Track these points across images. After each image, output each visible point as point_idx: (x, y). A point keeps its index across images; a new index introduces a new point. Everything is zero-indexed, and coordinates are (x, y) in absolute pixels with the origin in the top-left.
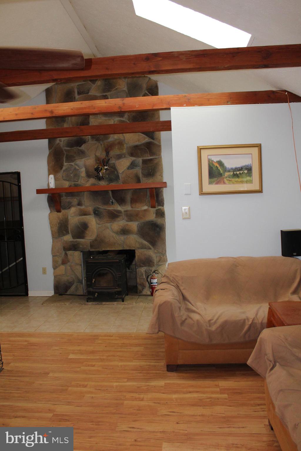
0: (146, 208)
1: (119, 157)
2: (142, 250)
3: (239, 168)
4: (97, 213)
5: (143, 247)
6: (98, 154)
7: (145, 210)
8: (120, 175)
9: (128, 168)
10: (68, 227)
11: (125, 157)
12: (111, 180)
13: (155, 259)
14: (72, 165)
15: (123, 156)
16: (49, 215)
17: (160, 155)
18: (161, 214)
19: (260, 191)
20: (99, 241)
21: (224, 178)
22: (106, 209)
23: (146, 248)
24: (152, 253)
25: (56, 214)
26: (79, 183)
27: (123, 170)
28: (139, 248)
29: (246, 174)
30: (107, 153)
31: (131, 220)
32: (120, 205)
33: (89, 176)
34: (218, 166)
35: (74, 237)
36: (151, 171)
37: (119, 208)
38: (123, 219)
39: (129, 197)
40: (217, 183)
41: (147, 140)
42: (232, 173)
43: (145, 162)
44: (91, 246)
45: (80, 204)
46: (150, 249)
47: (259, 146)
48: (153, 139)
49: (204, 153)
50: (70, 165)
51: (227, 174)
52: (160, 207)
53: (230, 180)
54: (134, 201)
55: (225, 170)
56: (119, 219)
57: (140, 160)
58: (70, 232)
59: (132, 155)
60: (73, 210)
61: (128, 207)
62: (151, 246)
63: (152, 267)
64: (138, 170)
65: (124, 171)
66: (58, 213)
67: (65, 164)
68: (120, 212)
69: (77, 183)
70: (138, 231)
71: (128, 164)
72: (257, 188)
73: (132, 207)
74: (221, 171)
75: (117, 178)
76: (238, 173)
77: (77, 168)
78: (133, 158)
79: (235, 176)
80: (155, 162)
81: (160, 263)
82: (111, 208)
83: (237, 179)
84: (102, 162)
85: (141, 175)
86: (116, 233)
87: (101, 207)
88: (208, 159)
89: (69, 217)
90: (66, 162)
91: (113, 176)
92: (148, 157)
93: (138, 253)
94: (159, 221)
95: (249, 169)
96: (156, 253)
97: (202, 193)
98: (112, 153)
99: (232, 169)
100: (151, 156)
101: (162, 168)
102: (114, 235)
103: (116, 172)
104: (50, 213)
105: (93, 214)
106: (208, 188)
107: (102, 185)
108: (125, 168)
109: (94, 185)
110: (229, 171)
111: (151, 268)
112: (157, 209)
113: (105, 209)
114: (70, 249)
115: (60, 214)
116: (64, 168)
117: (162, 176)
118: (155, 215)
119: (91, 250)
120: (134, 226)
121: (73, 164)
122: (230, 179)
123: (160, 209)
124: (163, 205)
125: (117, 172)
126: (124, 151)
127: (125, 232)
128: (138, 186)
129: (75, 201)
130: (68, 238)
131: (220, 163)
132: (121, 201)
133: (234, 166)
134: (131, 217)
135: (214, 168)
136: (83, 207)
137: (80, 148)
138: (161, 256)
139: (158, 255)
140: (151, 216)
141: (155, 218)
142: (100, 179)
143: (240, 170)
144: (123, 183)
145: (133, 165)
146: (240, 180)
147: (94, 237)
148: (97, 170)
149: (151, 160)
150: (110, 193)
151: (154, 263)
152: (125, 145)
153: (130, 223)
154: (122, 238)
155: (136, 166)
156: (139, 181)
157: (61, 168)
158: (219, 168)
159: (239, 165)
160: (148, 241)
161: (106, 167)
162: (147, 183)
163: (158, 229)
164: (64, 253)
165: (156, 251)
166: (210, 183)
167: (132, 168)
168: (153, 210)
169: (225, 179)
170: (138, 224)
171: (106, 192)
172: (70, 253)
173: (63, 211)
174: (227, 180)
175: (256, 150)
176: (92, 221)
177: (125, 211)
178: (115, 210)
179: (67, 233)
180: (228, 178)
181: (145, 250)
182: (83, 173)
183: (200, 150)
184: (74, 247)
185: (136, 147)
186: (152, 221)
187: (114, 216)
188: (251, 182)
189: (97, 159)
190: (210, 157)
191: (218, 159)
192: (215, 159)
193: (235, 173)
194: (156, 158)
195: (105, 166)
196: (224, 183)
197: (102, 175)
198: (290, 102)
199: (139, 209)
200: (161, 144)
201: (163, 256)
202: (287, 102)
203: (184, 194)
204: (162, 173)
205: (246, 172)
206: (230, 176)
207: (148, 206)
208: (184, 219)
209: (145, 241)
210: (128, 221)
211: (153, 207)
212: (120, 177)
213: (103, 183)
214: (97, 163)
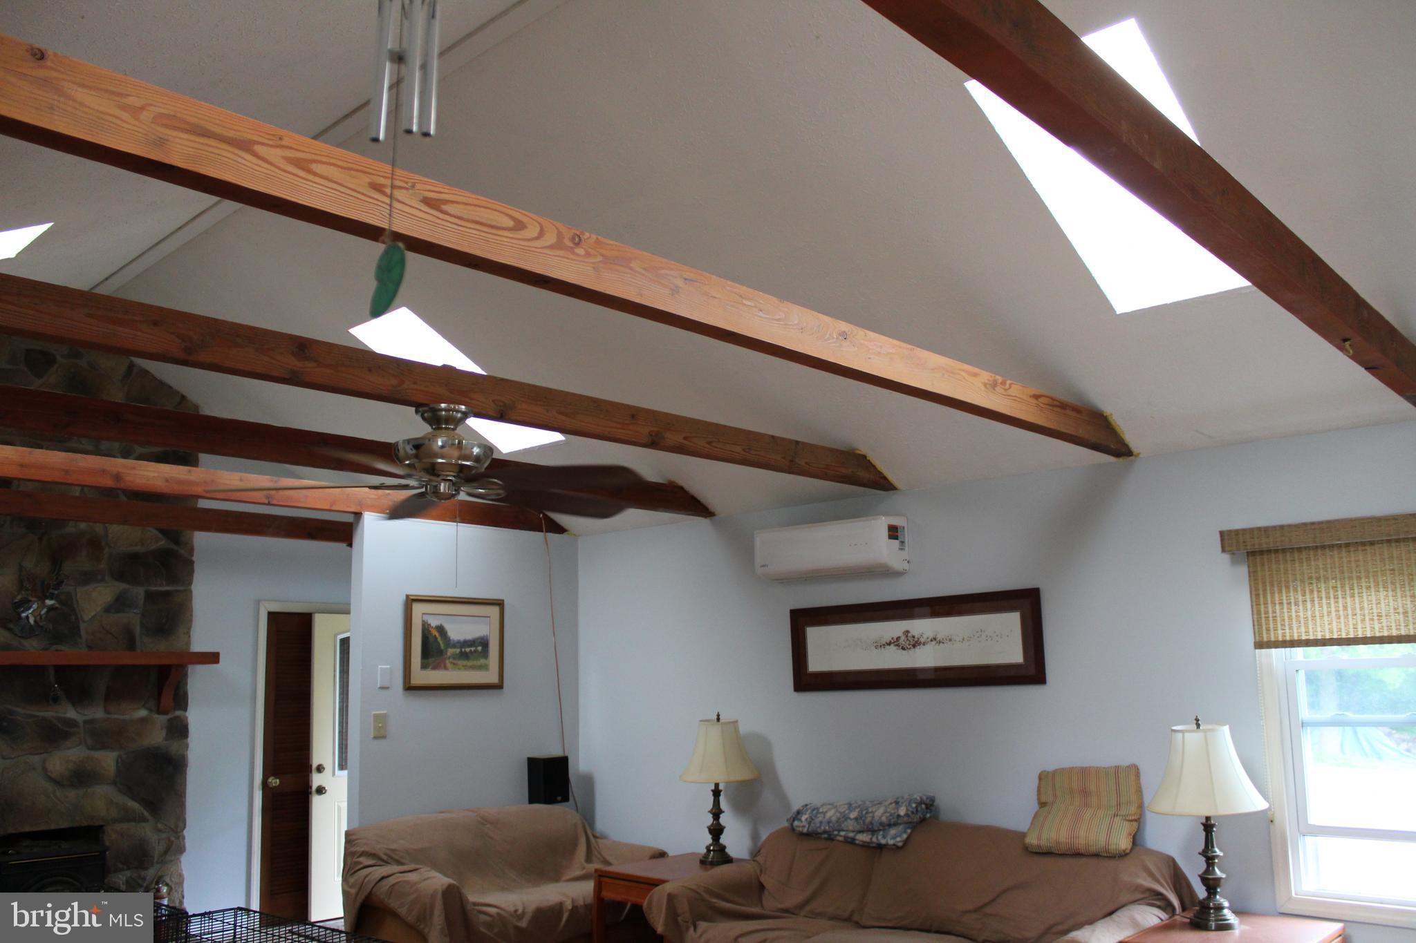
0: (143, 713)
1: (88, 578)
2: (125, 826)
3: (470, 641)
4: (9, 726)
5: (128, 817)
6: (29, 565)
7: (143, 720)
8: (83, 627)
9: (108, 610)
11: (103, 580)
12: (56, 637)
13: (158, 849)
15: (99, 577)
17: (190, 584)
18: (179, 730)
19: (499, 686)
21: (445, 659)
22: (36, 717)
23: (134, 820)
24: (147, 831)
27: (92, 614)
28: (115, 821)
29: (481, 653)
30: (57, 565)
31: (103, 746)
32: (75, 705)
34: (437, 635)
36: (164, 621)
37: (72, 713)
38: (80, 742)
39: (101, 684)
40: (434, 668)
41: (163, 543)
42: (458, 651)
43: (150, 596)
46: (145, 820)
47: (500, 604)
48: (177, 542)
49: (418, 609)
51: (450, 651)
52: (178, 713)
53: (454, 664)
54: (113, 695)
55: (449, 643)
56: (69, 743)
57: (139, 592)
59: (120, 577)
61: (97, 713)
62: (146, 814)
64: (132, 618)
65: (94, 617)
68: (72, 723)
70: (118, 772)
71: (109, 599)
72: (494, 680)
73: (107, 711)
74: (442, 646)
75: (75, 632)
76: (468, 650)
78: (123, 586)
79: (464, 656)
80: (177, 600)
81: (168, 858)
82: (49, 712)
83: (465, 663)
84: (38, 585)
85: (138, 630)
86: (59, 782)
87: (22, 709)
88: (423, 621)
91: (65, 625)
92: (161, 585)
93: (111, 836)
94: (174, 747)
95: (484, 643)
96: (160, 831)
97: (409, 688)
98: (70, 566)
99: (459, 642)
100: (168, 584)
101: (191, 616)
102: (50, 787)
103: (73, 618)
107: (31, 649)
108: (99, 609)
110: (454, 646)
111: (144, 872)
112: (172, 716)
117: (188, 634)
118: (164, 733)
120: (108, 760)
122: (455, 662)
123: (176, 718)
124: (185, 710)
125: (77, 618)
126: (103, 565)
127: (81, 777)
128: (127, 659)
131: (441, 629)
132: (80, 694)
133: (462, 637)
134: (102, 737)
135: (431, 639)
138: (173, 839)
139: (164, 836)
140: (156, 737)
141: (166, 739)
142: (27, 631)
143: (470, 646)
144: (90, 648)
145: (120, 604)
146: (469, 663)
149: (167, 593)
150: (52, 672)
151: (153, 857)
152: (107, 550)
153: (97, 754)
154: (72, 794)
155: (130, 606)
156: (131, 644)
158: (439, 639)
159: (469, 637)
160: (141, 800)
161: (49, 602)
162: (152, 650)
163: (170, 767)
165: (159, 826)
166: (424, 667)
167: (118, 611)
168: (162, 719)
169: (447, 662)
170: (119, 756)
171: (41, 669)
174: (451, 663)
175: (494, 611)
177: (85, 722)
178: (59, 719)
180: (451, 660)
181: (130, 824)
183: (410, 601)
185: (134, 558)
186: (157, 748)
187: (55, 734)
188: (485, 667)
189: (25, 577)
190: (426, 618)
191: (439, 623)
192: (434, 622)
193: (463, 650)
194: (178, 591)
195: (46, 597)
196: (446, 668)
197: (35, 620)
198: (546, 532)
199: (127, 717)
200: (194, 558)
201: (178, 838)
202: (542, 531)
203: (379, 686)
204: (189, 629)
205: (480, 648)
206: (454, 657)
207: (150, 710)
208: (375, 738)
209: (133, 799)
210: (93, 748)
211: (162, 711)
212: (83, 632)
213: (31, 645)
214: (22, 586)
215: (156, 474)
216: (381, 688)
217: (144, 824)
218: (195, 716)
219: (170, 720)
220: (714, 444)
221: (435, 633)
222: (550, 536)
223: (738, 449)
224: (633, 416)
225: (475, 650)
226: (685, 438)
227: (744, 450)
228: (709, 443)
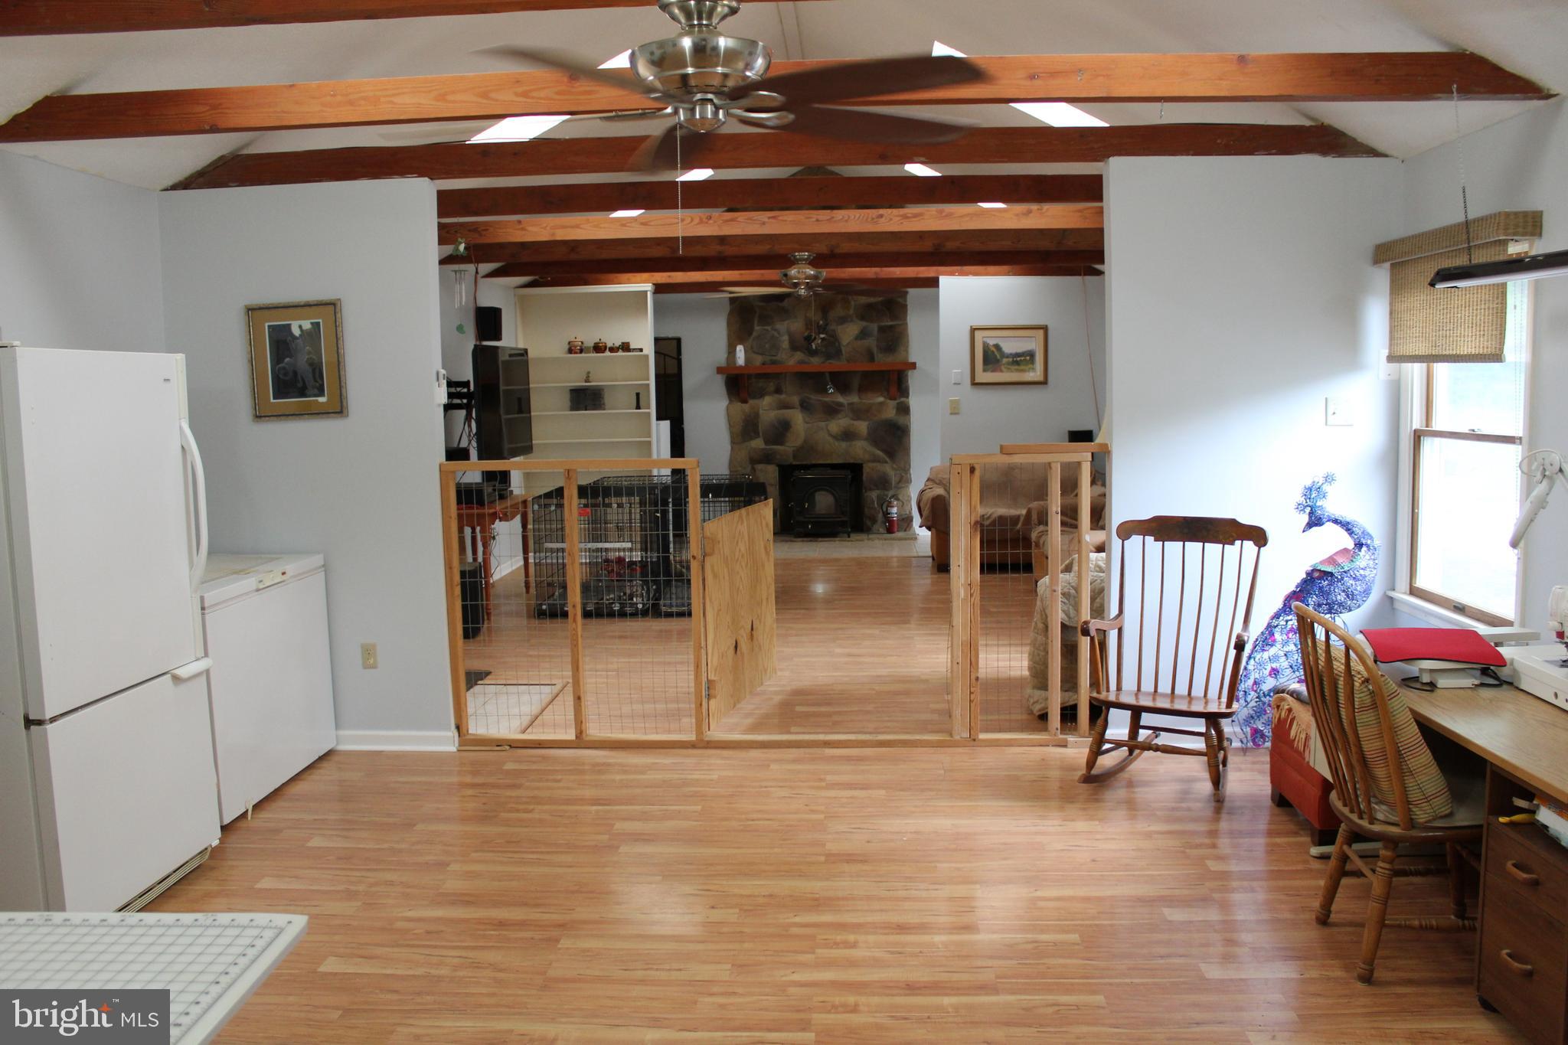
0: (881, 399)
1: (843, 320)
2: (875, 464)
3: (1020, 353)
4: (805, 406)
5: (876, 460)
6: (810, 315)
7: (881, 404)
8: (843, 349)
9: (857, 338)
10: (758, 427)
11: (852, 321)
12: (828, 356)
13: (894, 480)
14: (767, 330)
15: (849, 319)
16: (728, 408)
17: (906, 319)
18: (905, 410)
19: (1045, 382)
20: (807, 447)
21: (1001, 365)
23: (879, 461)
24: (888, 469)
25: (738, 406)
26: (778, 358)
27: (848, 341)
28: (869, 461)
29: (1028, 361)
30: (825, 314)
31: (858, 418)
32: (842, 395)
33: (794, 347)
34: (994, 350)
35: (766, 443)
36: (890, 343)
37: (840, 399)
38: (846, 416)
39: (856, 382)
40: (993, 371)
41: (887, 295)
42: (1011, 360)
43: (882, 330)
44: (795, 457)
45: (778, 391)
46: (886, 462)
47: (1045, 329)
49: (978, 335)
50: (765, 329)
51: (1005, 360)
52: (903, 399)
54: (863, 389)
55: (1003, 355)
56: (840, 416)
57: (874, 327)
58: (761, 434)
59: (862, 318)
60: (767, 400)
61: (854, 398)
62: (888, 459)
63: (887, 490)
64: (871, 343)
65: (850, 342)
66: (743, 405)
67: (757, 328)
68: (841, 405)
69: (774, 358)
70: (869, 434)
71: (857, 332)
72: (1041, 378)
73: (860, 398)
74: (998, 357)
75: (838, 353)
76: (1018, 359)
77: (776, 334)
78: (864, 324)
79: (1017, 363)
80: (898, 330)
81: (900, 485)
82: (827, 399)
83: (1016, 367)
84: (816, 327)
85: (875, 350)
86: (835, 437)
87: (811, 397)
88: (983, 342)
89: (761, 412)
90: (758, 325)
91: (832, 348)
92: (887, 322)
93: (867, 469)
94: (901, 420)
95: (1031, 355)
96: (894, 469)
97: (974, 384)
98: (831, 314)
99: (1011, 354)
100: (892, 320)
101: (908, 342)
102: (831, 440)
103: (837, 344)
104: (730, 403)
105: (799, 407)
106: (982, 377)
107: (815, 363)
108: (851, 338)
109: (802, 362)
110: (1007, 357)
111: (886, 493)
112: (899, 401)
113: (820, 400)
114: (760, 462)
115: (746, 407)
116: (755, 334)
117: (907, 351)
118: (894, 412)
119: (794, 463)
120: (862, 427)
121: (769, 328)
122: (1009, 367)
123: (902, 402)
124: (908, 397)
125: (839, 344)
126: (851, 312)
127: (848, 435)
128: (868, 367)
129: (772, 386)
130: (758, 443)
131: (997, 347)
132: (844, 388)
133: (1013, 351)
134: (858, 413)
135: (990, 353)
136: (783, 396)
137: (780, 304)
138: (903, 474)
139: (898, 472)
140: (890, 412)
141: (897, 413)
142: (811, 353)
143: (1020, 356)
144: (848, 361)
145: (863, 334)
146: (1020, 368)
147: (799, 443)
148: (809, 339)
149: (891, 327)
150: (827, 375)
151: (891, 483)
152: (852, 303)
153: (856, 423)
154: (844, 445)
155: (869, 335)
156: (872, 358)
157: (750, 334)
158: (996, 353)
159: (1020, 350)
160: (883, 451)
161: (822, 336)
162: (884, 361)
163: (899, 432)
164: (750, 466)
165: (895, 466)
166: (984, 371)
167: (861, 339)
168: (892, 404)
169: (1002, 367)
170: (869, 424)
171: (821, 374)
172: (759, 467)
173: (751, 402)
175: (1041, 332)
176: (798, 418)
177: (849, 404)
178: (833, 402)
179: (757, 435)
180: (1005, 366)
181: (878, 464)
182: (785, 342)
183: (973, 330)
184: (767, 458)
185: (869, 306)
186: (890, 420)
187: (832, 411)
188: (1034, 369)
189: (808, 324)
190: (985, 339)
191: (995, 342)
192: (992, 342)
193: (1014, 359)
194: (898, 324)
195: (820, 333)
196: (1001, 371)
197: (815, 347)
198: (1085, 275)
199: (871, 401)
200: (908, 303)
201: (906, 474)
202: (1080, 275)
203: (953, 382)
204: (907, 347)
205: (1028, 358)
206: (1008, 363)
207: (884, 397)
208: (951, 414)
209: (879, 450)
210: (854, 420)
211: (893, 398)
212: (844, 352)
213: (816, 361)
214: (807, 329)
216: (955, 384)
217: (885, 465)
218: (915, 401)
219: (898, 403)
221: (993, 349)
222: (1088, 278)
225: (1023, 359)
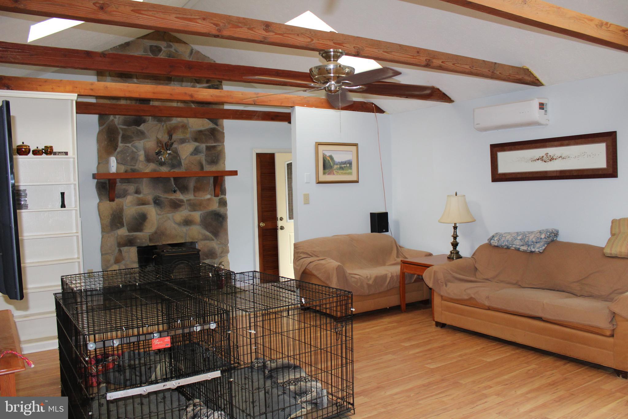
0: (209, 196)
1: (183, 141)
2: (206, 242)
3: (344, 162)
4: (157, 202)
5: (206, 238)
6: (160, 137)
7: (209, 199)
8: (182, 161)
9: (192, 154)
10: (123, 219)
11: (189, 142)
12: (173, 166)
13: (219, 251)
14: (128, 146)
15: (187, 141)
16: (98, 204)
17: (223, 142)
18: (223, 203)
19: (357, 182)
20: (159, 233)
22: (168, 198)
23: (208, 240)
24: (214, 244)
25: (107, 204)
26: (136, 167)
27: (186, 156)
28: (202, 240)
29: (349, 167)
30: (171, 136)
31: (194, 210)
32: (182, 193)
33: (148, 159)
35: (130, 230)
36: (214, 158)
37: (182, 197)
38: (186, 209)
39: (192, 184)
40: (329, 174)
41: (211, 125)
42: (339, 166)
43: (208, 148)
44: (151, 240)
45: (137, 192)
46: (213, 240)
47: (356, 145)
48: (217, 125)
49: (320, 148)
50: (126, 146)
51: (335, 167)
52: (222, 196)
53: (337, 172)
54: (197, 189)
55: (335, 163)
56: (181, 209)
57: (203, 146)
58: (125, 224)
59: (196, 140)
60: (129, 199)
61: (191, 196)
62: (213, 238)
63: (215, 259)
64: (202, 157)
66: (111, 203)
67: (120, 145)
68: (182, 201)
69: (133, 167)
70: (201, 221)
71: (192, 150)
72: (355, 179)
73: (195, 196)
74: (332, 164)
75: (179, 164)
76: (343, 166)
77: (135, 150)
78: (197, 144)
79: (341, 168)
80: (219, 149)
81: (223, 255)
82: (173, 197)
83: (342, 171)
84: (164, 145)
85: (204, 163)
86: (179, 224)
87: (162, 196)
88: (323, 154)
89: (125, 207)
90: (121, 143)
91: (175, 161)
92: (212, 143)
93: (199, 245)
94: (222, 210)
95: (350, 163)
96: (219, 244)
97: (318, 182)
98: (175, 137)
99: (339, 163)
100: (215, 143)
101: (225, 155)
102: (176, 226)
103: (178, 158)
104: (100, 202)
105: (153, 204)
107: (164, 171)
108: (188, 154)
109: (154, 171)
110: (337, 164)
111: (213, 261)
112: (220, 198)
114: (125, 245)
115: (113, 204)
116: (118, 150)
117: (224, 164)
118: (218, 204)
119: (151, 244)
120: (197, 216)
121: (129, 145)
123: (222, 198)
124: (225, 195)
125: (180, 158)
126: (188, 136)
127: (187, 222)
129: (131, 188)
130: (123, 232)
131: (331, 157)
132: (184, 189)
133: (340, 161)
134: (194, 206)
135: (327, 162)
136: (140, 196)
137: (138, 128)
138: (224, 247)
139: (221, 246)
140: (215, 206)
141: (218, 207)
142: (162, 164)
143: (344, 164)
144: (186, 170)
145: (196, 151)
146: (344, 172)
147: (153, 230)
148: (158, 153)
149: (215, 146)
150: (172, 179)
151: (217, 254)
152: (189, 130)
153: (193, 213)
154: (184, 229)
155: (200, 152)
156: (202, 167)
157: (116, 149)
158: (330, 161)
159: (344, 160)
160: (210, 232)
161: (169, 152)
162: (210, 170)
163: (221, 219)
164: (117, 249)
165: (219, 242)
166: (324, 173)
167: (196, 154)
168: (216, 199)
169: (334, 171)
170: (201, 214)
171: (168, 179)
172: (125, 249)
173: (117, 200)
174: (336, 172)
175: (354, 148)
176: (152, 211)
177: (187, 200)
178: (177, 199)
179: (122, 225)
180: (336, 170)
181: (208, 241)
182: (141, 156)
183: (317, 145)
184: (130, 242)
185: (200, 132)
186: (215, 211)
187: (176, 205)
188: (350, 174)
189: (159, 142)
190: (324, 152)
191: (330, 154)
192: (328, 154)
193: (341, 166)
194: (219, 145)
195: (167, 150)
196: (334, 174)
197: (164, 160)
198: (376, 112)
199: (202, 198)
200: (225, 131)
201: (226, 247)
202: (374, 112)
203: (305, 182)
204: (225, 161)
205: (348, 165)
207: (212, 195)
208: (304, 204)
209: (208, 231)
210: (191, 211)
211: (216, 195)
212: (183, 164)
213: (164, 169)
214: (158, 146)
215: (207, 94)
216: (307, 183)
217: (212, 241)
218: (229, 197)
220: (456, 65)
221: (329, 159)
222: (378, 114)
223: (467, 67)
224: (418, 52)
225: (346, 166)
226: (442, 62)
227: (470, 67)
228: (454, 64)
